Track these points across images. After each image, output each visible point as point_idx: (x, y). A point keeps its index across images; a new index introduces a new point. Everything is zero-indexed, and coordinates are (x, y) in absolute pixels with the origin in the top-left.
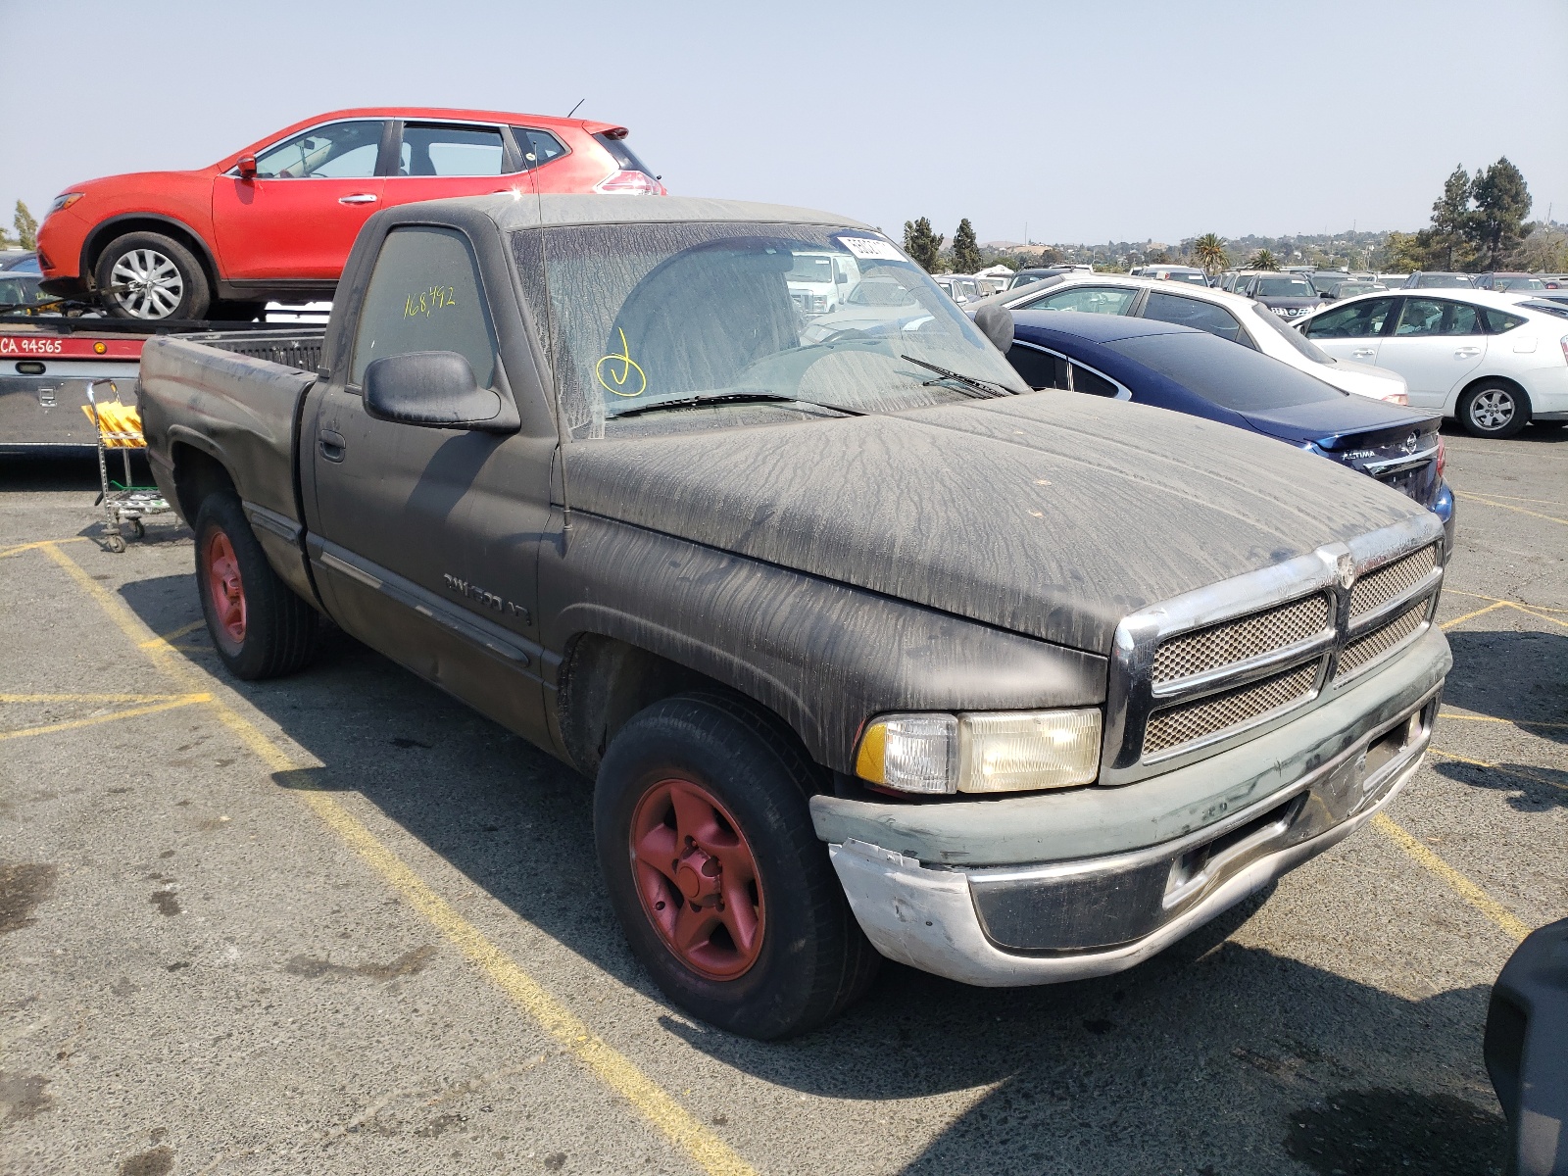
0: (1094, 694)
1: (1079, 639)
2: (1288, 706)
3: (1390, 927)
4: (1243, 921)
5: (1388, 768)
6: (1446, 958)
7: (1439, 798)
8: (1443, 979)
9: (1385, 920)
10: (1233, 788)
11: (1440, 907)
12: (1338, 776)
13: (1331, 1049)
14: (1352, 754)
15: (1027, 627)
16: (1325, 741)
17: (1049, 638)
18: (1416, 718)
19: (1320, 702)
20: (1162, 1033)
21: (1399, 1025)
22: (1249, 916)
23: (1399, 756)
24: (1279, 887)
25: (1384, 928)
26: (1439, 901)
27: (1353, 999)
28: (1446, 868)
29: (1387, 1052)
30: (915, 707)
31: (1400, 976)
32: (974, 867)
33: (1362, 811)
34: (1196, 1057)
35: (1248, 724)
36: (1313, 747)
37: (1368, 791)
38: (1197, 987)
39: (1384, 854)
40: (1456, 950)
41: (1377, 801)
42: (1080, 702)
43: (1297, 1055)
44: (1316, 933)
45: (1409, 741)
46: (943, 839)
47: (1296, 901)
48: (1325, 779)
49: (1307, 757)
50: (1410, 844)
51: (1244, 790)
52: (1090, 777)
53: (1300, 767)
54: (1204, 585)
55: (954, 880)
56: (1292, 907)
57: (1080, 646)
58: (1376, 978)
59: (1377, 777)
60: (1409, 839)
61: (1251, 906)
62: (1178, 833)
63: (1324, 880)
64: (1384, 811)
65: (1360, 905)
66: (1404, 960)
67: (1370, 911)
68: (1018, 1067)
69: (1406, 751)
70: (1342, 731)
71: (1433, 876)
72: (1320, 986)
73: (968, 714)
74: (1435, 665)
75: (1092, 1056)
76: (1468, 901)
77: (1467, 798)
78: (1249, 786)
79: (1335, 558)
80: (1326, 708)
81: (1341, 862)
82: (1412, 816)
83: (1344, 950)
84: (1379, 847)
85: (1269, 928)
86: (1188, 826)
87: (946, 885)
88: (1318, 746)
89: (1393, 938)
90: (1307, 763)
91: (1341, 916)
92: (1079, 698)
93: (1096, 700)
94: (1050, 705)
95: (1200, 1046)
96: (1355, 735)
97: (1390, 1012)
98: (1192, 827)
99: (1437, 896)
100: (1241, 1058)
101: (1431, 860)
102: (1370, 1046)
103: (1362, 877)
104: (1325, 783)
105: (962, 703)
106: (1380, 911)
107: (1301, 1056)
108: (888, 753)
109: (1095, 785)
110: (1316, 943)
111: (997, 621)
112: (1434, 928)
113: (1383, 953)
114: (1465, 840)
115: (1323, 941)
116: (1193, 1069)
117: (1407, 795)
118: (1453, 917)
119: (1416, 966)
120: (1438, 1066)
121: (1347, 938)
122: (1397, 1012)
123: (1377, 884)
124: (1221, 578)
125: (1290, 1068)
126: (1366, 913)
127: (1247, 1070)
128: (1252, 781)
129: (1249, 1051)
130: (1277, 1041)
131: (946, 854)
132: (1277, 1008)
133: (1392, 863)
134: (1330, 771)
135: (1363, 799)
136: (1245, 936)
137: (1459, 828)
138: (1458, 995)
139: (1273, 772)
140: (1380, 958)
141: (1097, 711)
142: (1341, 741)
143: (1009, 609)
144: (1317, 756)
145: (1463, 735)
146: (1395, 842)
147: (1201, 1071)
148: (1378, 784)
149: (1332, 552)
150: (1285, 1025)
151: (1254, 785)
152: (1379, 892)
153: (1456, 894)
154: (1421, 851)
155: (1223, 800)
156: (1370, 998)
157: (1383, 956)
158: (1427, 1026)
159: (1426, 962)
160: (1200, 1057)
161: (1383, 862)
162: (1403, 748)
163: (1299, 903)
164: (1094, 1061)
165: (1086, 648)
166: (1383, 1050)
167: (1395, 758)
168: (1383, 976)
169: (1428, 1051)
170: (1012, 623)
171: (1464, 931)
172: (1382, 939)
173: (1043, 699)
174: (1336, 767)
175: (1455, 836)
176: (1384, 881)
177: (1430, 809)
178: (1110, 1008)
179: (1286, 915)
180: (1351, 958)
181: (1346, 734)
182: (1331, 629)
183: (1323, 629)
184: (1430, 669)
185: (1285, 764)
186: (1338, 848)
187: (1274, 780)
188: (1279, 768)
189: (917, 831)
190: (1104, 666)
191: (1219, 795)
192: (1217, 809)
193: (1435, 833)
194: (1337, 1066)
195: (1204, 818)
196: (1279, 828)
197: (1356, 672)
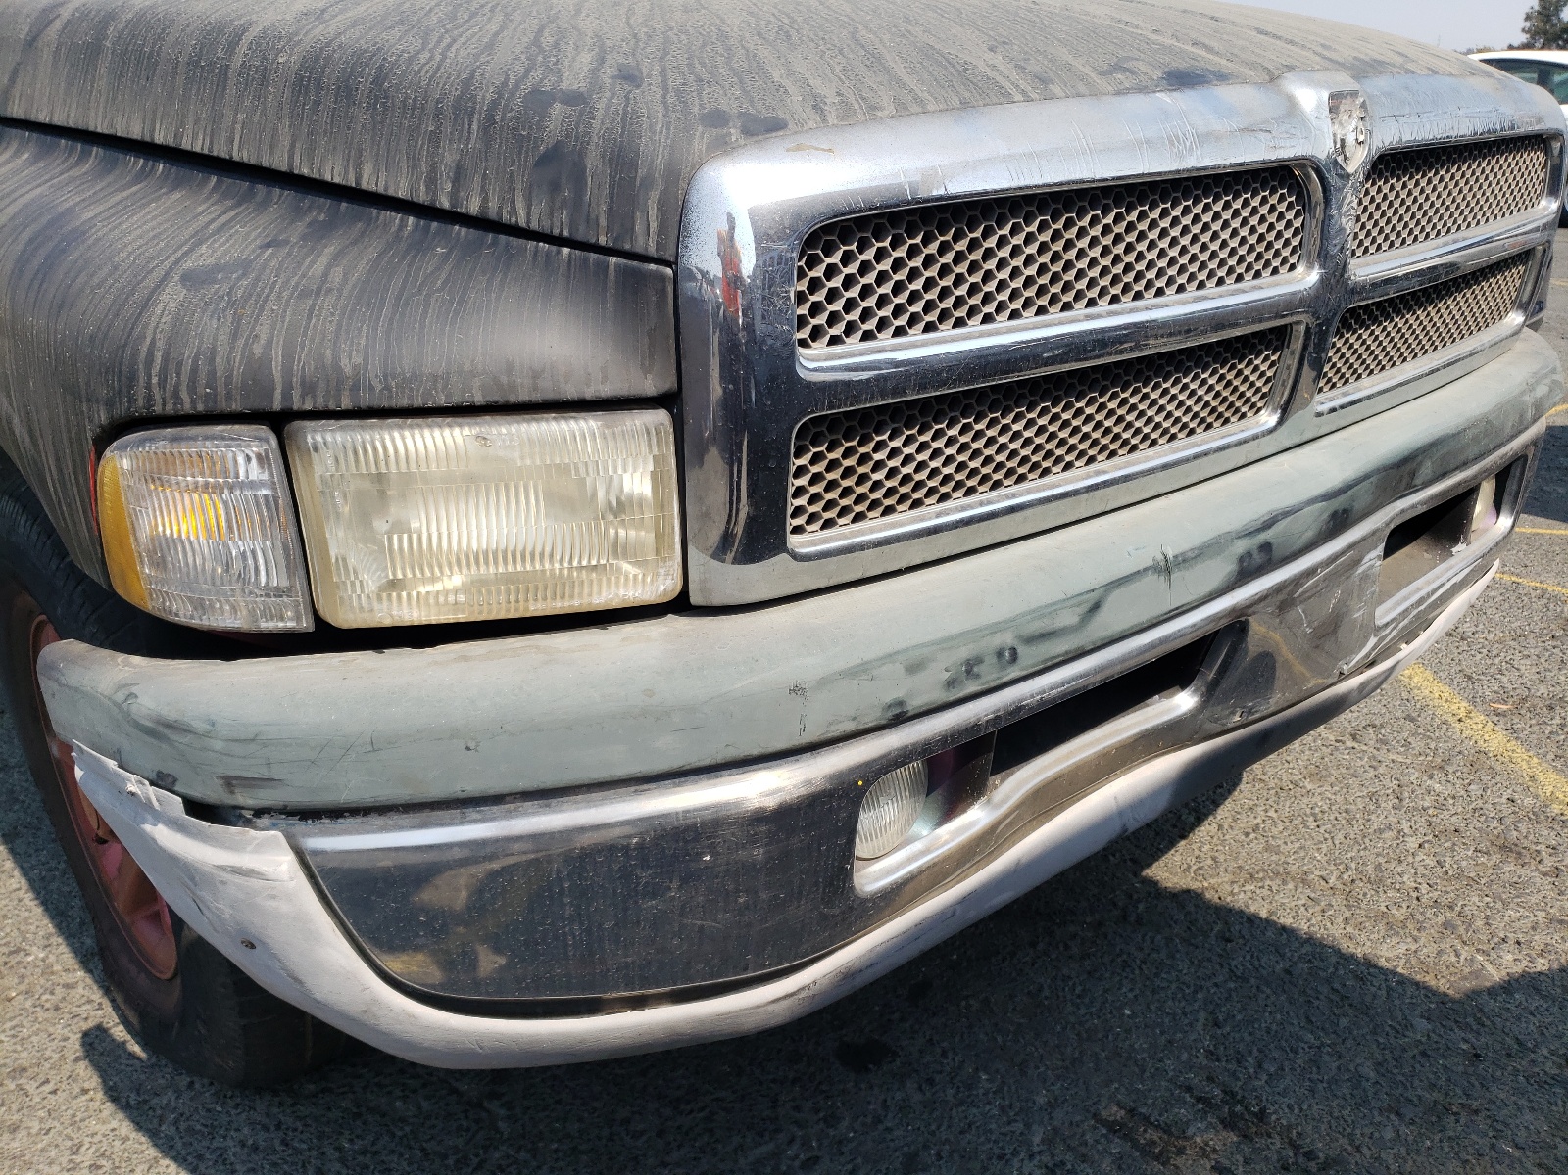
0: (646, 371)
1: (603, 222)
2: (1206, 441)
3: (1421, 856)
4: (1172, 844)
5: (1429, 583)
6: (1515, 915)
7: (1512, 643)
8: (1510, 957)
9: (1412, 843)
10: (1039, 613)
11: (1508, 821)
12: (1316, 593)
13: (1290, 1107)
14: (1351, 547)
15: (485, 200)
16: (1286, 514)
17: (534, 226)
18: (1487, 490)
19: (1284, 437)
20: (977, 1070)
21: (1424, 1054)
22: (1183, 837)
23: (1452, 561)
24: (1242, 786)
25: (1410, 859)
26: (1507, 809)
27: (1343, 998)
28: (1520, 754)
29: (1398, 1114)
30: (170, 409)
31: (1432, 949)
32: (310, 814)
33: (1372, 664)
34: (1028, 1126)
35: (1104, 472)
36: (1259, 524)
37: (1386, 625)
38: (1065, 971)
39: (1420, 730)
40: (1533, 900)
41: (1404, 646)
42: (606, 390)
43: (1222, 1122)
44: (1293, 869)
45: (1472, 536)
46: (219, 745)
47: (1266, 811)
48: (1283, 599)
49: (1241, 547)
50: (1462, 713)
51: (1069, 618)
52: (662, 586)
53: (1221, 569)
54: (965, 105)
55: (260, 848)
56: (1259, 820)
57: (602, 241)
58: (1390, 953)
59: (1406, 599)
60: (1461, 707)
61: (1192, 819)
62: (870, 721)
63: (1318, 774)
64: (1422, 660)
65: (1373, 817)
66: (1440, 919)
67: (1389, 828)
68: (679, 1147)
69: (1464, 553)
70: (1328, 496)
71: (1498, 767)
72: (1288, 972)
73: (309, 424)
74: (1531, 388)
75: (831, 1120)
76: (1556, 809)
77: (1555, 643)
78: (1085, 607)
79: (1325, 95)
80: (1298, 452)
81: (1350, 743)
82: (1468, 671)
83: (1337, 901)
84: (1413, 720)
85: (1214, 859)
86: (900, 703)
87: (245, 860)
88: (1268, 525)
89: (1423, 876)
90: (1241, 560)
91: (1339, 837)
92: (605, 379)
93: (649, 385)
94: (524, 396)
95: (1041, 1100)
96: (1359, 506)
97: (1409, 1026)
98: (914, 704)
99: (1504, 800)
100: (1114, 1128)
101: (1496, 741)
102: (1365, 1102)
103: (1381, 770)
104: (1285, 606)
105: (287, 395)
106: (1405, 826)
107: (1229, 1124)
108: (144, 532)
109: (680, 605)
110: (1291, 886)
111: (422, 196)
112: (1496, 858)
113: (1405, 905)
114: (1551, 708)
115: (1304, 881)
116: (1015, 1153)
117: (1463, 639)
118: (1531, 837)
119: (1462, 930)
120: (1493, 1146)
121: (1345, 877)
122: (1422, 1025)
123: (1405, 780)
124: (1018, 97)
125: (1204, 1152)
126: (1381, 831)
127: (1121, 1157)
128: (1094, 596)
129: (1132, 1112)
130: (1189, 1089)
131: (230, 783)
132: (1202, 1015)
133: (1432, 746)
134: (1297, 581)
135: (1373, 641)
136: (1172, 870)
137: (1543, 689)
138: (1537, 990)
139: (1151, 579)
140: (1398, 914)
141: (661, 417)
142: (1325, 516)
143: (449, 157)
144: (1266, 547)
145: (1550, 555)
146: (1438, 712)
147: (1031, 1157)
148: (1406, 612)
149: (1317, 85)
150: (1210, 1053)
151: (1096, 607)
152: (1406, 795)
153: (1536, 797)
154: (1480, 726)
155: (1007, 639)
156: (1375, 996)
157: (1404, 910)
158: (1477, 1056)
159: (1479, 923)
160: (1035, 1127)
161: (1417, 744)
162: (1460, 548)
163: (1272, 813)
164: (832, 1132)
165: (619, 246)
166: (1390, 1109)
167: (1444, 566)
168: (1403, 948)
169: (1476, 1112)
170: (454, 196)
171: (1549, 863)
172: (1405, 879)
173: (504, 379)
174: (1310, 572)
175: (1537, 701)
176: (1417, 775)
177: (1497, 661)
178: (896, 1016)
179: (1247, 835)
180: (1348, 914)
181: (1337, 504)
182: (1310, 266)
183: (1292, 268)
184: (1523, 393)
185: (1184, 561)
186: (1345, 719)
187: (1156, 596)
188: (1166, 568)
189: (168, 725)
190: (664, 290)
191: (996, 628)
192: (991, 660)
193: (1504, 696)
194: (1296, 1148)
195: (951, 683)
196: (1183, 701)
197: (1368, 385)
